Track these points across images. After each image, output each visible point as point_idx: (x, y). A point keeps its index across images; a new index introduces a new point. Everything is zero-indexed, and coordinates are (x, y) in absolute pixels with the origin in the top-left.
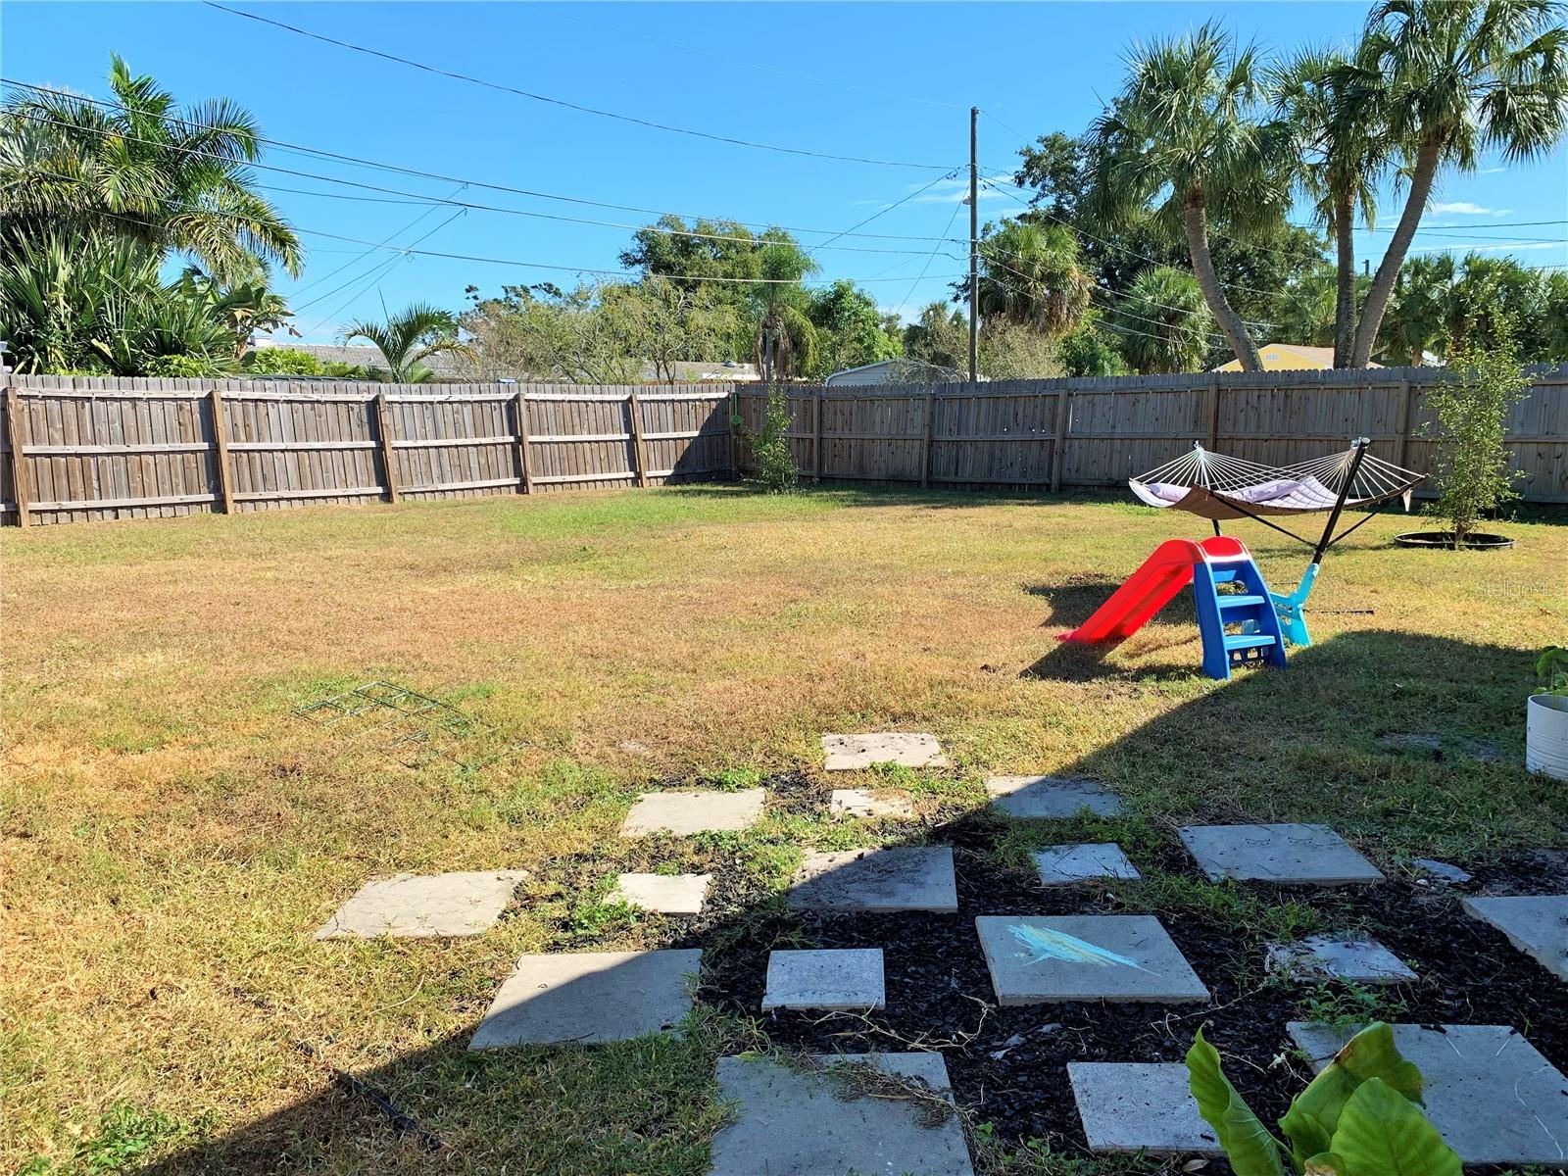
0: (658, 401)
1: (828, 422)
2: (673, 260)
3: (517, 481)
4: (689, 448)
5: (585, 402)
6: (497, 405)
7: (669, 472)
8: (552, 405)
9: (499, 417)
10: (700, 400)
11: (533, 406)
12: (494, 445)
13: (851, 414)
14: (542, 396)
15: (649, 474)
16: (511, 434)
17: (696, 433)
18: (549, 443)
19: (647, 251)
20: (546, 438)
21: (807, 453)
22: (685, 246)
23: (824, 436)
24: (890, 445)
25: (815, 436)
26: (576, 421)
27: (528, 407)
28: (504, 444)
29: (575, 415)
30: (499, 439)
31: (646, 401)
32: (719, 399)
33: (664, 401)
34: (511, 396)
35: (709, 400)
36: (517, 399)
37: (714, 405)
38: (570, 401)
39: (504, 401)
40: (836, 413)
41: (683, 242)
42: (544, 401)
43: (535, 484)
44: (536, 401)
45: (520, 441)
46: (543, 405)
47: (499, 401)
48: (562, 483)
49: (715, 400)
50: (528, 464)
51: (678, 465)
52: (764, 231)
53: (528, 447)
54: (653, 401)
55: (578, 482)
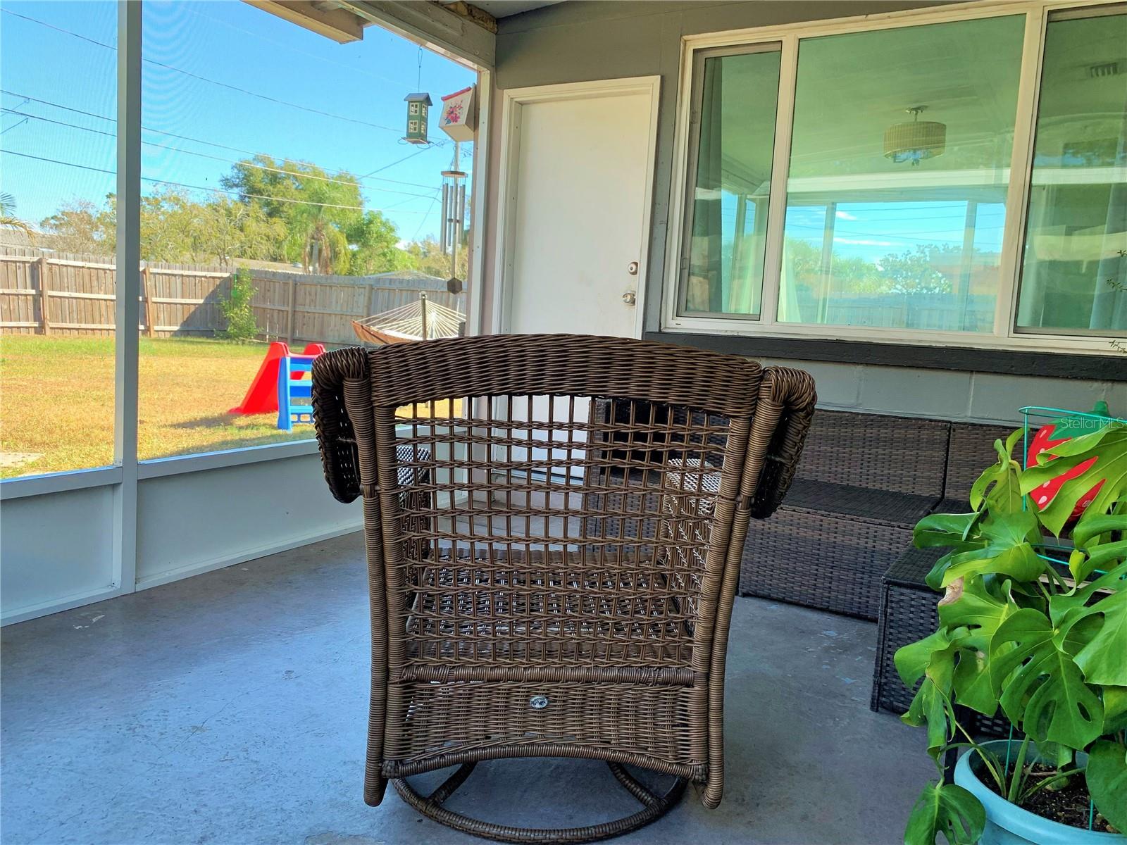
0: (169, 275)
1: (300, 299)
2: (263, 187)
3: (36, 325)
4: (195, 312)
5: (103, 269)
6: (21, 265)
7: (176, 328)
8: (73, 269)
9: (23, 275)
10: (205, 277)
11: (56, 269)
12: (17, 295)
13: (316, 294)
14: (63, 262)
15: (156, 328)
16: (33, 288)
17: (201, 301)
18: (68, 298)
19: (243, 178)
20: (66, 294)
21: (285, 321)
22: (274, 179)
23: (297, 310)
24: (341, 318)
25: (289, 309)
26: (95, 283)
27: (51, 269)
28: (26, 295)
29: (94, 278)
30: (23, 292)
31: (159, 274)
32: (222, 278)
33: (175, 275)
34: (35, 259)
35: (214, 278)
36: (40, 262)
37: (218, 282)
38: (89, 268)
39: (28, 262)
40: (305, 294)
41: (272, 175)
42: (66, 266)
43: (51, 328)
44: (57, 265)
45: (40, 294)
46: (65, 269)
47: (24, 262)
48: (78, 329)
49: (219, 278)
50: (47, 313)
51: (185, 324)
52: (336, 174)
53: (47, 299)
54: (165, 274)
55: (93, 330)
